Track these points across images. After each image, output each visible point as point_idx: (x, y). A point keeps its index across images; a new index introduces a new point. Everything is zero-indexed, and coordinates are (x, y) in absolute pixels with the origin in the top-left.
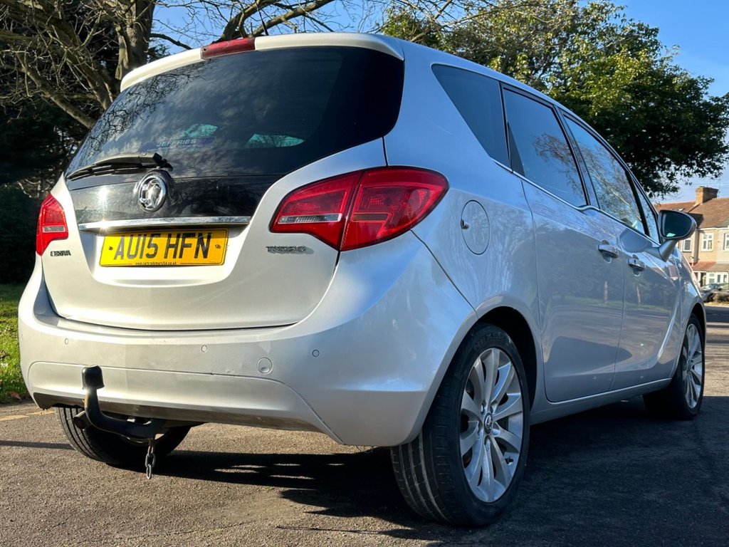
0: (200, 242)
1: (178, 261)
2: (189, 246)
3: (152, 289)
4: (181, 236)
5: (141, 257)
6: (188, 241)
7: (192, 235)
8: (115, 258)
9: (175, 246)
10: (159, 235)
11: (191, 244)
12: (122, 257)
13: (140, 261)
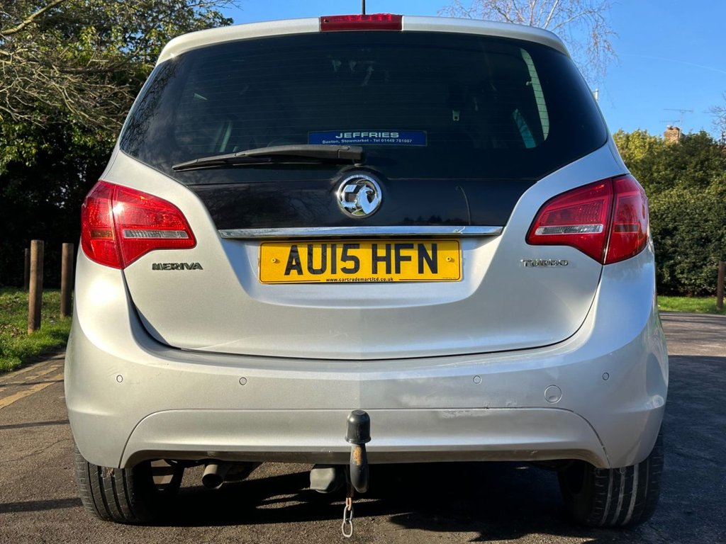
0: (422, 253)
1: (396, 277)
2: (408, 259)
3: (362, 310)
4: (393, 246)
5: (334, 271)
6: (403, 253)
7: (410, 247)
8: (287, 273)
9: (387, 259)
10: (356, 246)
11: (410, 257)
12: (300, 272)
13: (333, 277)
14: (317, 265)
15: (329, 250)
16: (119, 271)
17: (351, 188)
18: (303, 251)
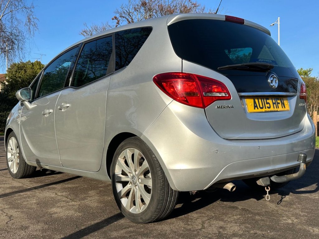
5: (265, 108)
6: (278, 101)
8: (255, 109)
9: (275, 103)
11: (279, 103)
12: (258, 109)
13: (266, 110)
14: (261, 106)
15: (263, 100)
16: (203, 109)
17: (272, 79)
18: (256, 100)
